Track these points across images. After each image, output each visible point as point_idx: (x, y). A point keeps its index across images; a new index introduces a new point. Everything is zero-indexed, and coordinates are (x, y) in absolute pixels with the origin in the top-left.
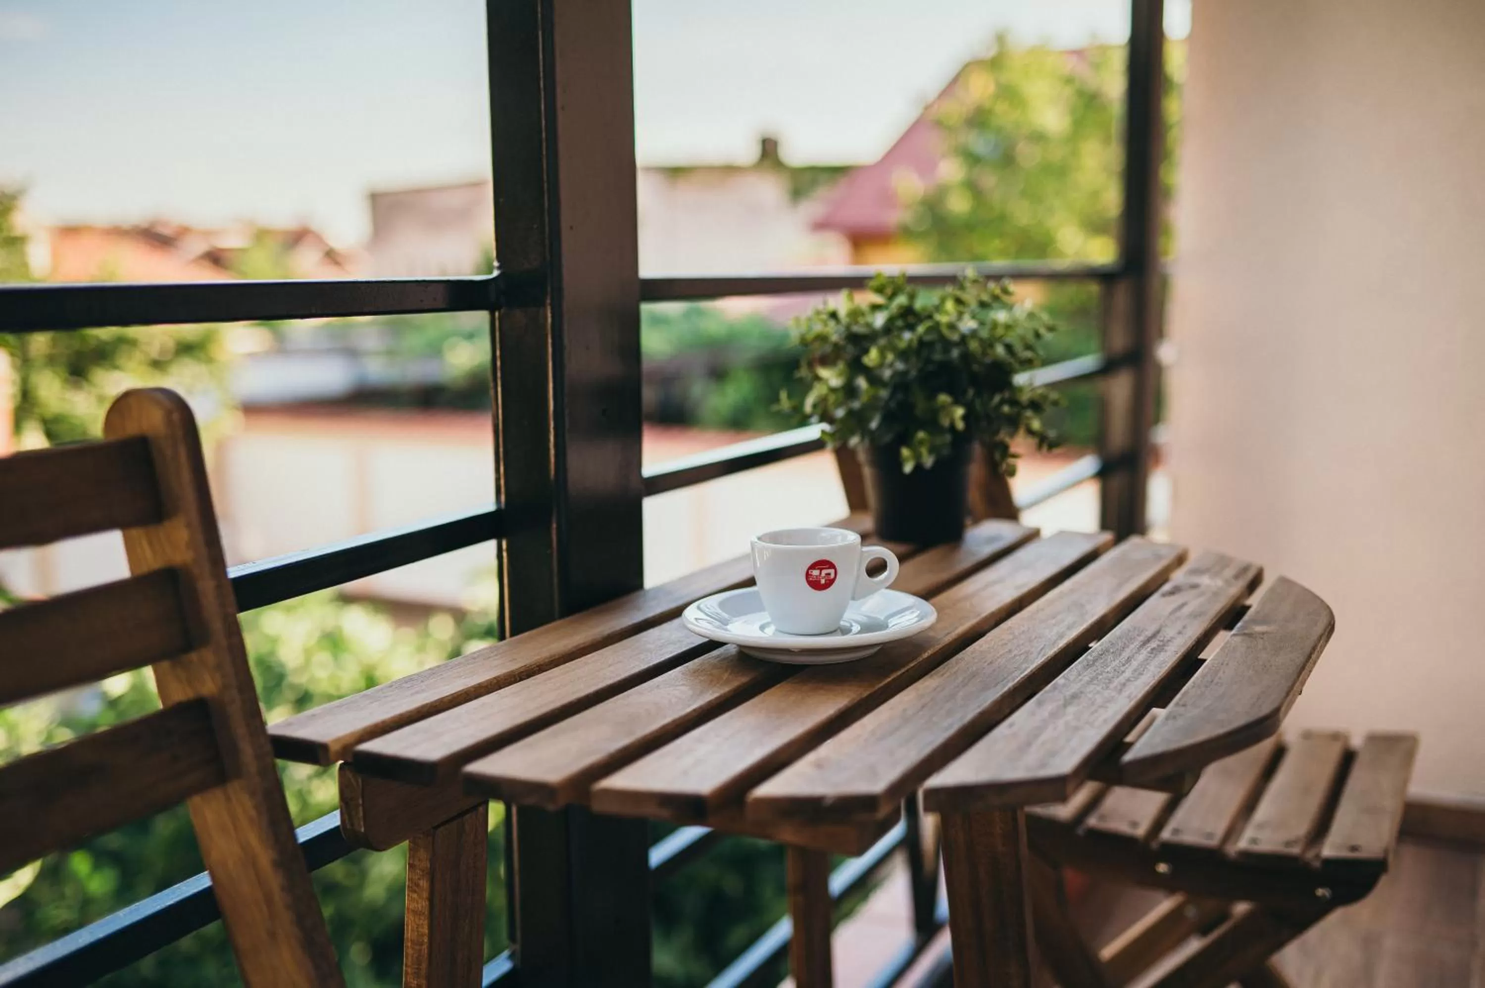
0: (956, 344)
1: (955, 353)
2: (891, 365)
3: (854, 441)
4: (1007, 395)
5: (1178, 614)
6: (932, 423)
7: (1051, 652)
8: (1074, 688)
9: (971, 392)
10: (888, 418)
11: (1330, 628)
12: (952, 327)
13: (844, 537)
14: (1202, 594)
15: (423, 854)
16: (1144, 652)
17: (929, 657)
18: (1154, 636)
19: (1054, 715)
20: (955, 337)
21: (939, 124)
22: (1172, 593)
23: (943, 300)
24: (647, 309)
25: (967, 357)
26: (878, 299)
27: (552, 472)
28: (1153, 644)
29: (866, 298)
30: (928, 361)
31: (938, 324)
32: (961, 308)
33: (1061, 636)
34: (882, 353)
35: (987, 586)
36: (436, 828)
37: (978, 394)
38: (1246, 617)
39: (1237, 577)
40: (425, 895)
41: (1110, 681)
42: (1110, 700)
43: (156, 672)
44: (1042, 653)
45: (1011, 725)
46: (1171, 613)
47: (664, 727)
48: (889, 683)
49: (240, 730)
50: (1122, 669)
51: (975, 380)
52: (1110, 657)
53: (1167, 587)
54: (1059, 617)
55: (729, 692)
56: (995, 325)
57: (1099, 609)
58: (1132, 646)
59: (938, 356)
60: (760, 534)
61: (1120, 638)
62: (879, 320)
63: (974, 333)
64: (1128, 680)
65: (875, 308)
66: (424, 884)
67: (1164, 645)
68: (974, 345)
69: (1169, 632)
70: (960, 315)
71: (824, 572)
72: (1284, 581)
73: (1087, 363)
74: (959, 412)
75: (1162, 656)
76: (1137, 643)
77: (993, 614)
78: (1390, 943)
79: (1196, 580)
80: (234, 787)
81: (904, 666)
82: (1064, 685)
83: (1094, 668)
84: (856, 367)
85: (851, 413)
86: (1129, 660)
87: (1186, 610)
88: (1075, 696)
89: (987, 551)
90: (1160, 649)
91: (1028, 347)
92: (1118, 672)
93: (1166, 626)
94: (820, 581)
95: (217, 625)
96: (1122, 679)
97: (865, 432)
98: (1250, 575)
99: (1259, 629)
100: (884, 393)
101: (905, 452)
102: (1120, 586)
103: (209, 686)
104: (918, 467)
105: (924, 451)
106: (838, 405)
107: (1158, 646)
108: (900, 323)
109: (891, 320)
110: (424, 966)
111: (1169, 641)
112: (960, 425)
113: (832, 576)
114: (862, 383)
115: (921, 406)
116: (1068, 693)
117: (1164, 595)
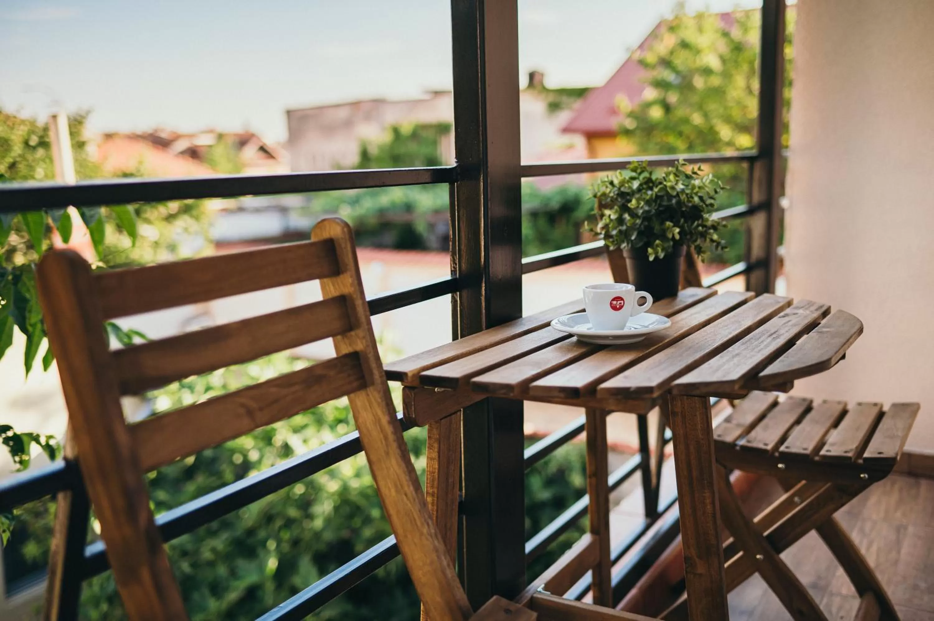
0: (675, 197)
1: (674, 201)
2: (642, 207)
3: (624, 245)
4: (700, 222)
5: (786, 325)
6: (663, 236)
7: (725, 339)
8: (737, 352)
9: (682, 221)
10: (640, 234)
11: (861, 331)
12: (673, 188)
13: (627, 287)
14: (800, 316)
15: (435, 431)
16: (770, 339)
17: (668, 342)
18: (775, 333)
19: (728, 361)
20: (674, 193)
21: (642, 63)
22: (784, 317)
23: (668, 174)
24: (524, 180)
25: (679, 203)
26: (634, 174)
27: (483, 260)
28: (774, 336)
29: (627, 174)
30: (660, 205)
31: (665, 186)
32: (677, 178)
33: (730, 333)
34: (638, 200)
35: (692, 315)
36: (441, 419)
37: (686, 222)
38: (820, 325)
39: (817, 310)
40: (436, 450)
41: (754, 349)
42: (754, 356)
43: (334, 341)
44: (722, 339)
45: (709, 364)
46: (783, 325)
47: (553, 366)
48: (651, 351)
49: (373, 365)
50: (760, 345)
51: (683, 215)
52: (753, 341)
53: (782, 314)
54: (729, 326)
55: (578, 354)
56: (694, 187)
57: (748, 323)
58: (764, 337)
59: (665, 203)
60: (587, 285)
61: (759, 334)
62: (635, 185)
63: (683, 191)
64: (762, 349)
65: (633, 179)
66: (436, 445)
67: (779, 336)
68: (683, 197)
69: (782, 331)
70: (677, 182)
71: (619, 302)
72: (840, 311)
73: (741, 208)
74: (677, 230)
75: (778, 340)
76: (766, 335)
77: (696, 326)
78: (911, 529)
79: (796, 311)
80: (370, 390)
81: (656, 345)
82: (732, 351)
83: (746, 345)
84: (624, 208)
85: (620, 232)
86: (762, 342)
87: (790, 323)
88: (737, 355)
89: (690, 301)
90: (778, 337)
91: (712, 198)
92: (757, 346)
93: (781, 329)
94: (617, 306)
95: (363, 319)
96: (759, 348)
97: (629, 241)
98: (824, 309)
99: (825, 330)
100: (638, 221)
101: (650, 250)
102: (758, 314)
103: (359, 346)
104: (656, 258)
105: (659, 249)
106: (615, 228)
107: (777, 336)
108: (645, 186)
109: (641, 185)
110: (436, 483)
111: (781, 335)
112: (677, 237)
113: (623, 304)
114: (627, 216)
115: (657, 228)
116: (734, 353)
117: (780, 317)
